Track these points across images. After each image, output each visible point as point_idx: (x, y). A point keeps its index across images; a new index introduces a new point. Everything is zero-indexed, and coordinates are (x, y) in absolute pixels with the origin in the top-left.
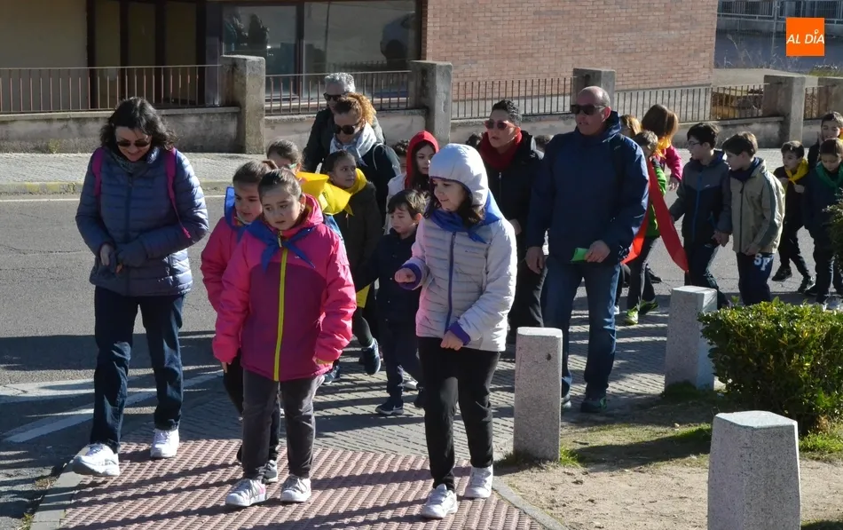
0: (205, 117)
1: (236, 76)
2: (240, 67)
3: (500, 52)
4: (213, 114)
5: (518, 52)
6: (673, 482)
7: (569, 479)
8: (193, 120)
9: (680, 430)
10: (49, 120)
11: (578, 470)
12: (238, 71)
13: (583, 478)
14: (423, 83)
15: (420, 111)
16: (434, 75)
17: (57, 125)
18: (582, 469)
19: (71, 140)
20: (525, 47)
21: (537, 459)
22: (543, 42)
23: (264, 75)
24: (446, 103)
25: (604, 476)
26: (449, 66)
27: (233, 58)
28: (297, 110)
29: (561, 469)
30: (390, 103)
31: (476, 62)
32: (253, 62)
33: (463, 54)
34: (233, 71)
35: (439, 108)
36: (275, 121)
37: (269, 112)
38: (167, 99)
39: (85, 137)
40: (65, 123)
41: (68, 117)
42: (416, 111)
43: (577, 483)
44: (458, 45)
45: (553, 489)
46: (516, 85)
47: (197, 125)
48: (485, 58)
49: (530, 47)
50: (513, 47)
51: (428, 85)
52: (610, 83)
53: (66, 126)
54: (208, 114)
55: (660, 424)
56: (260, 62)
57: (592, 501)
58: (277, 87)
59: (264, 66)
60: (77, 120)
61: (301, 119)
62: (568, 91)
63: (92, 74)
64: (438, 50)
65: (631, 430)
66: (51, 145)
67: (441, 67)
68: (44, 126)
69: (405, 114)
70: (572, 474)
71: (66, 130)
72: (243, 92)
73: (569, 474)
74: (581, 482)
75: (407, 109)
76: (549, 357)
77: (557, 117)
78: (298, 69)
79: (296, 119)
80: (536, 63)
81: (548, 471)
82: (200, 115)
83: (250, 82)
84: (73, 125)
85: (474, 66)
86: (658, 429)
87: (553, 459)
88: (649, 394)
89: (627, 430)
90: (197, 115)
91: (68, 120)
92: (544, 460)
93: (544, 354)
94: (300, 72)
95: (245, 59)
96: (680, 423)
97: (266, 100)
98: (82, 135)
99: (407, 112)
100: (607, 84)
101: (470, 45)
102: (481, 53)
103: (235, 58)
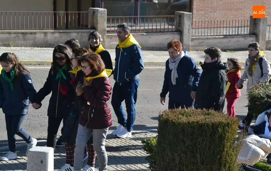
0: (80, 33)
1: (95, 17)
2: (96, 13)
3: (227, 8)
4: (84, 32)
5: (235, 8)
8: (75, 34)
10: (10, 33)
12: (95, 15)
15: (177, 33)
16: (184, 18)
17: (13, 35)
19: (20, 42)
20: (238, 6)
22: (247, 4)
23: (106, 17)
24: (189, 30)
26: (190, 14)
27: (94, 9)
31: (215, 12)
32: (102, 11)
33: (210, 8)
34: (93, 14)
36: (112, 36)
37: (108, 32)
39: (26, 40)
40: (17, 35)
41: (18, 32)
42: (176, 33)
46: (234, 22)
48: (220, 10)
49: (241, 6)
50: (233, 6)
51: (181, 22)
52: (265, 23)
53: (17, 36)
54: (82, 32)
56: (105, 11)
59: (106, 13)
60: (23, 33)
62: (249, 25)
63: (55, 15)
66: (11, 43)
67: (187, 14)
68: (7, 36)
69: (171, 34)
71: (17, 37)
72: (97, 23)
75: (172, 31)
76: (42, 162)
80: (243, 13)
82: (78, 33)
83: (100, 20)
84: (21, 36)
85: (215, 13)
90: (76, 32)
91: (19, 33)
93: (39, 160)
94: (136, 15)
95: (98, 10)
97: (107, 27)
98: (24, 40)
99: (172, 33)
100: (263, 23)
101: (213, 5)
102: (218, 8)
103: (95, 9)
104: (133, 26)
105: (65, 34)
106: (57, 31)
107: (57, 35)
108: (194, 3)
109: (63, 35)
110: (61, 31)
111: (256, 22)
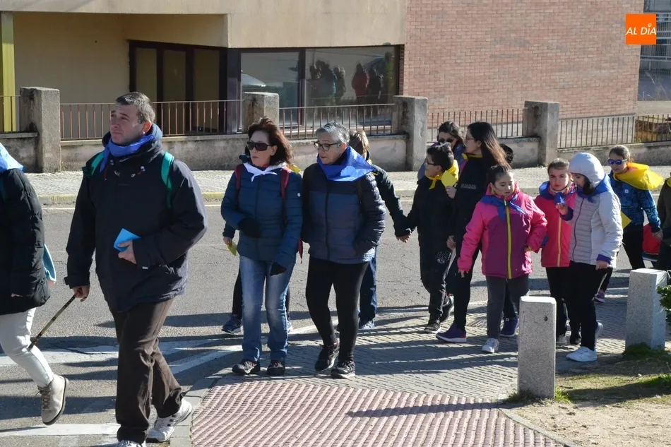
0: (231, 142)
1: (255, 109)
2: (259, 102)
3: (462, 89)
4: (238, 139)
5: (478, 88)
6: (645, 414)
7: (563, 411)
8: (222, 144)
9: (642, 378)
11: (570, 406)
12: (258, 105)
13: (575, 411)
14: (404, 114)
15: (401, 136)
16: (413, 107)
18: (573, 405)
20: (483, 84)
21: (537, 396)
22: (498, 80)
23: (278, 108)
24: (423, 130)
25: (590, 410)
26: (425, 100)
27: (253, 95)
28: (305, 136)
29: (556, 405)
30: (377, 130)
31: (443, 96)
32: (270, 97)
33: (433, 90)
34: (253, 105)
35: (417, 133)
38: (194, 128)
42: (398, 136)
43: (570, 414)
44: (428, 83)
45: (553, 418)
47: (225, 148)
48: (451, 93)
49: (487, 84)
50: (473, 85)
51: (408, 115)
52: (555, 113)
54: (234, 140)
55: (625, 374)
56: (275, 97)
57: (585, 427)
58: (288, 118)
59: (278, 101)
61: (307, 144)
62: (521, 119)
64: (413, 87)
65: (604, 378)
67: (419, 100)
69: (390, 139)
70: (566, 408)
73: (563, 408)
74: (574, 414)
75: (391, 134)
76: (546, 319)
77: (512, 140)
78: (300, 103)
79: (303, 143)
80: (492, 97)
81: (546, 405)
82: (227, 140)
85: (442, 100)
86: (625, 378)
87: (550, 397)
88: (613, 354)
89: (601, 379)
90: (224, 140)
92: (543, 397)
93: (542, 317)
94: (302, 105)
95: (263, 95)
96: (642, 374)
99: (391, 137)
100: (553, 114)
101: (438, 82)
102: (448, 89)
103: (255, 95)
104: (294, 128)
105: (205, 142)
106: (191, 138)
107: (190, 146)
108: (405, 80)
109: (201, 145)
110: (198, 138)
111: (539, 113)
